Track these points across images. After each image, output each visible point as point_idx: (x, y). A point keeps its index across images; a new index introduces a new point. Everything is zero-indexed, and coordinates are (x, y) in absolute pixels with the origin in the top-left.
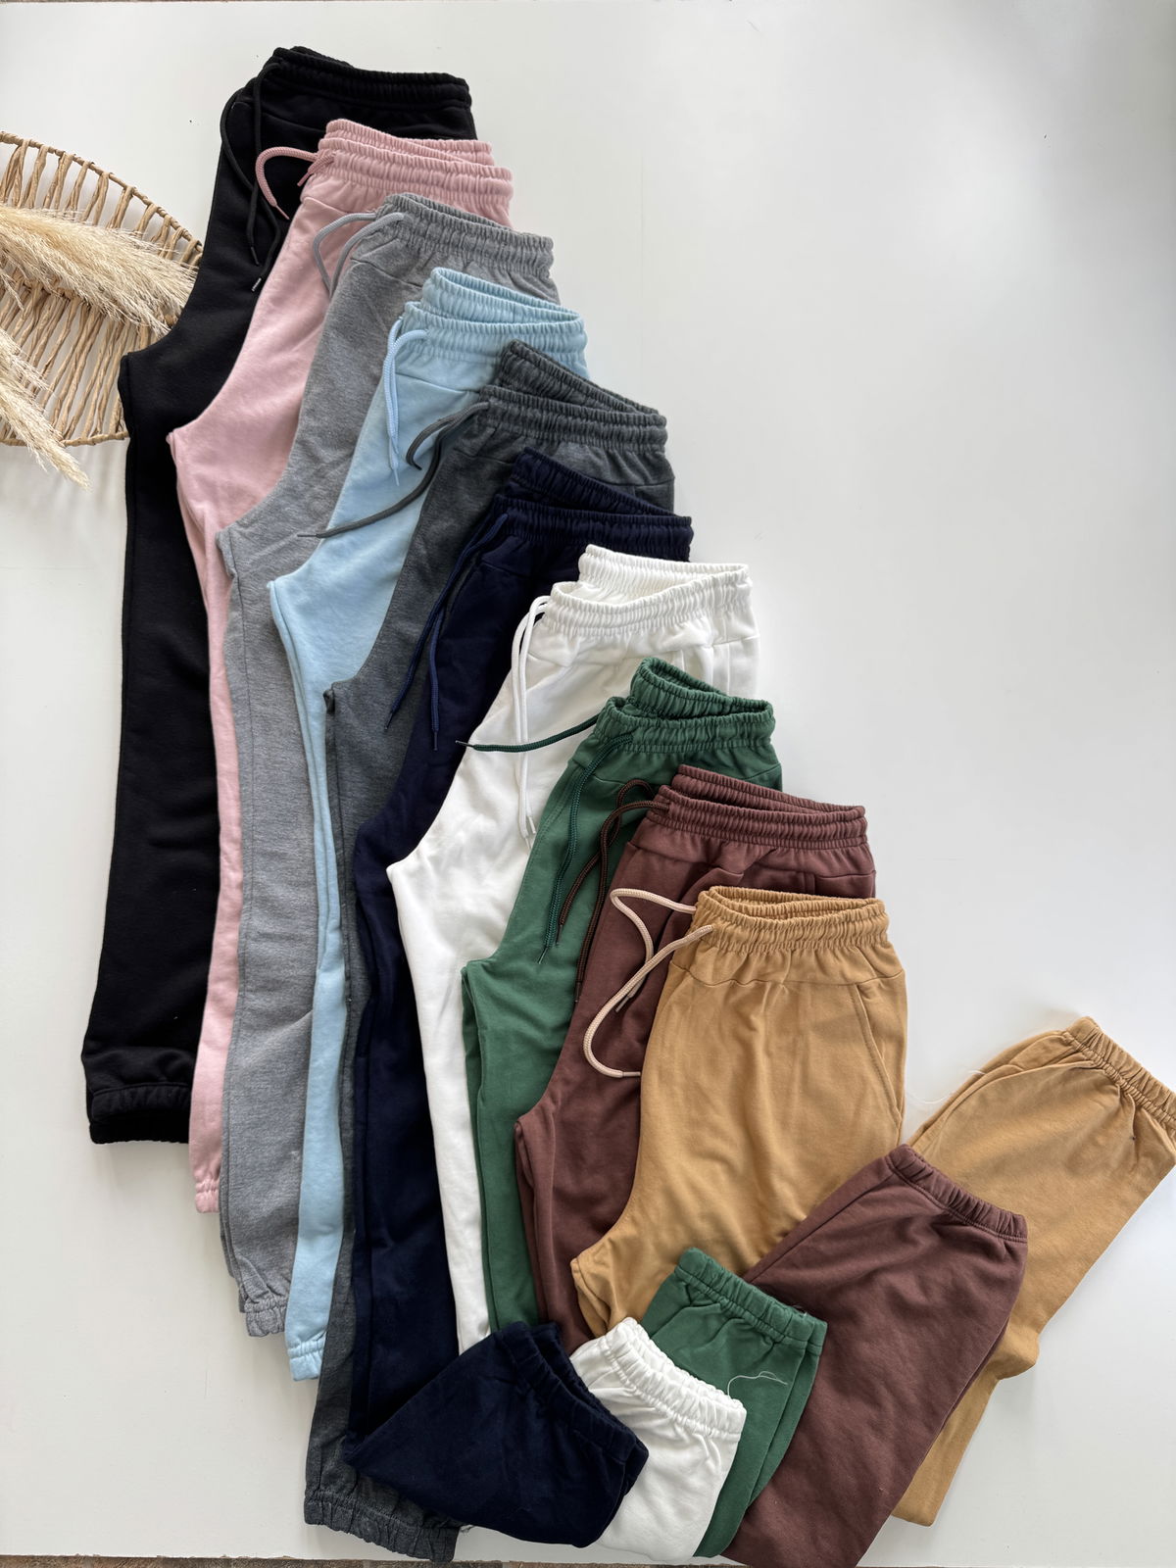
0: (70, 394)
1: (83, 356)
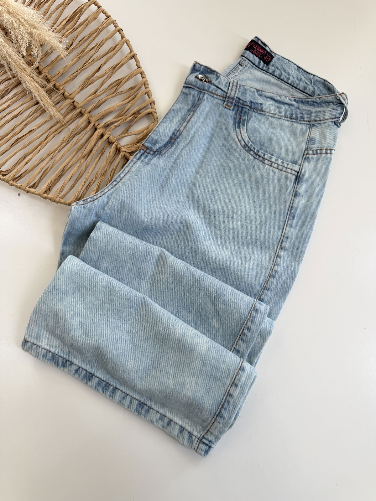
0: (32, 154)
1: (53, 135)
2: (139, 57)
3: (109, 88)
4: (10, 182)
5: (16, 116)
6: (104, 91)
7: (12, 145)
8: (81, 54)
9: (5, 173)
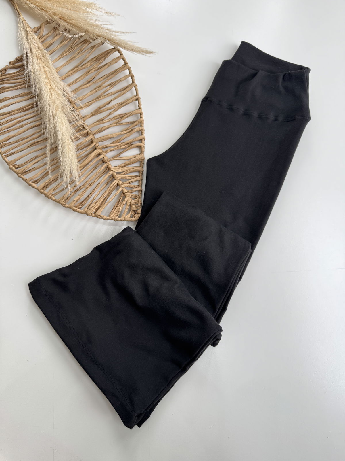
0: (41, 158)
2: (142, 101)
3: (113, 119)
4: (19, 174)
6: (109, 120)
7: (29, 147)
8: (98, 88)
9: (17, 167)
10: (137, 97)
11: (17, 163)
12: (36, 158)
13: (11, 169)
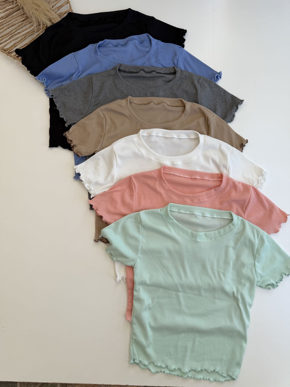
2: (71, 3)
4: (8, 54)
5: (13, 26)
7: (10, 38)
9: (6, 50)
10: (68, 2)
11: (5, 48)
12: (15, 44)
13: (2, 51)
